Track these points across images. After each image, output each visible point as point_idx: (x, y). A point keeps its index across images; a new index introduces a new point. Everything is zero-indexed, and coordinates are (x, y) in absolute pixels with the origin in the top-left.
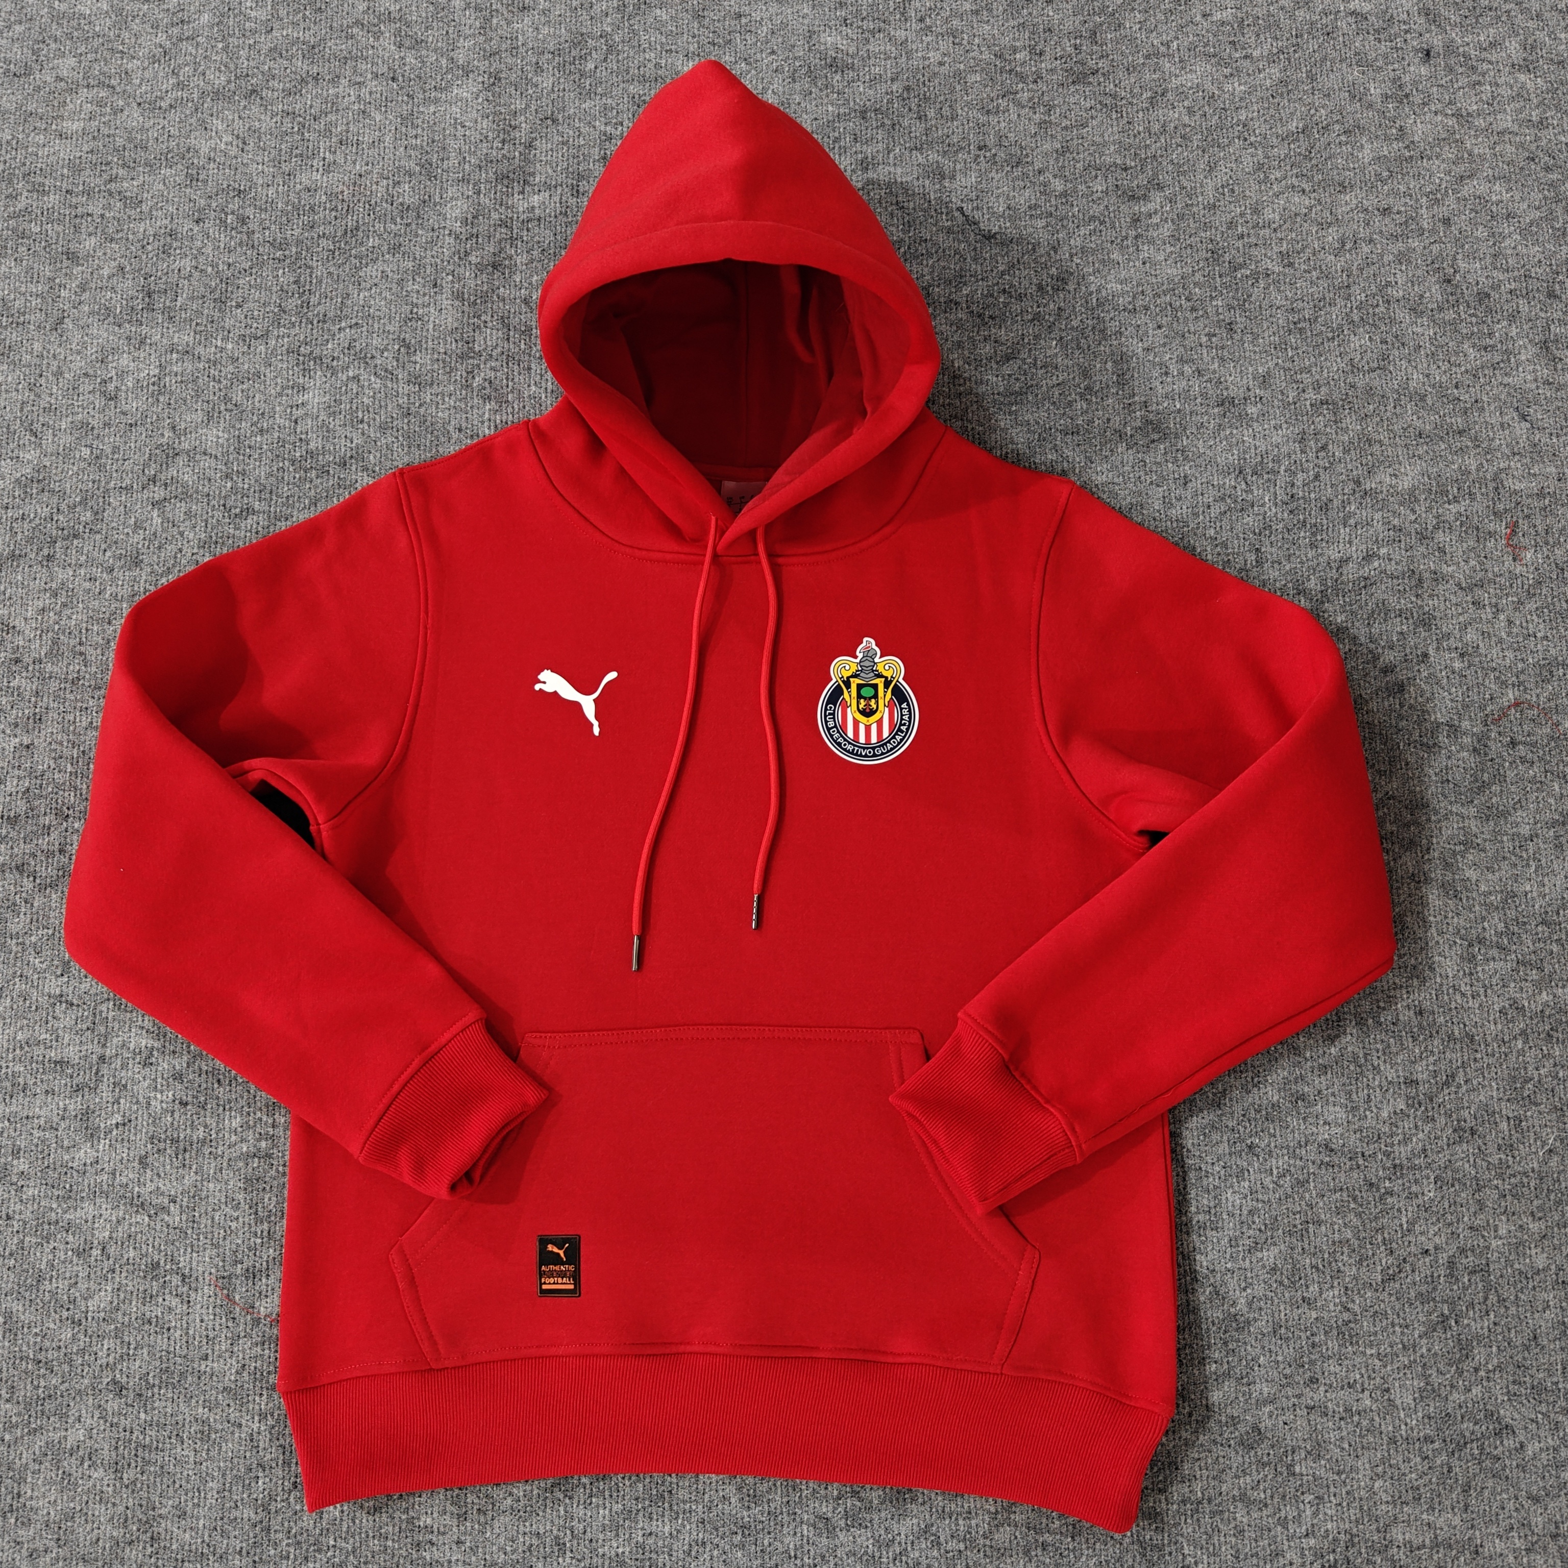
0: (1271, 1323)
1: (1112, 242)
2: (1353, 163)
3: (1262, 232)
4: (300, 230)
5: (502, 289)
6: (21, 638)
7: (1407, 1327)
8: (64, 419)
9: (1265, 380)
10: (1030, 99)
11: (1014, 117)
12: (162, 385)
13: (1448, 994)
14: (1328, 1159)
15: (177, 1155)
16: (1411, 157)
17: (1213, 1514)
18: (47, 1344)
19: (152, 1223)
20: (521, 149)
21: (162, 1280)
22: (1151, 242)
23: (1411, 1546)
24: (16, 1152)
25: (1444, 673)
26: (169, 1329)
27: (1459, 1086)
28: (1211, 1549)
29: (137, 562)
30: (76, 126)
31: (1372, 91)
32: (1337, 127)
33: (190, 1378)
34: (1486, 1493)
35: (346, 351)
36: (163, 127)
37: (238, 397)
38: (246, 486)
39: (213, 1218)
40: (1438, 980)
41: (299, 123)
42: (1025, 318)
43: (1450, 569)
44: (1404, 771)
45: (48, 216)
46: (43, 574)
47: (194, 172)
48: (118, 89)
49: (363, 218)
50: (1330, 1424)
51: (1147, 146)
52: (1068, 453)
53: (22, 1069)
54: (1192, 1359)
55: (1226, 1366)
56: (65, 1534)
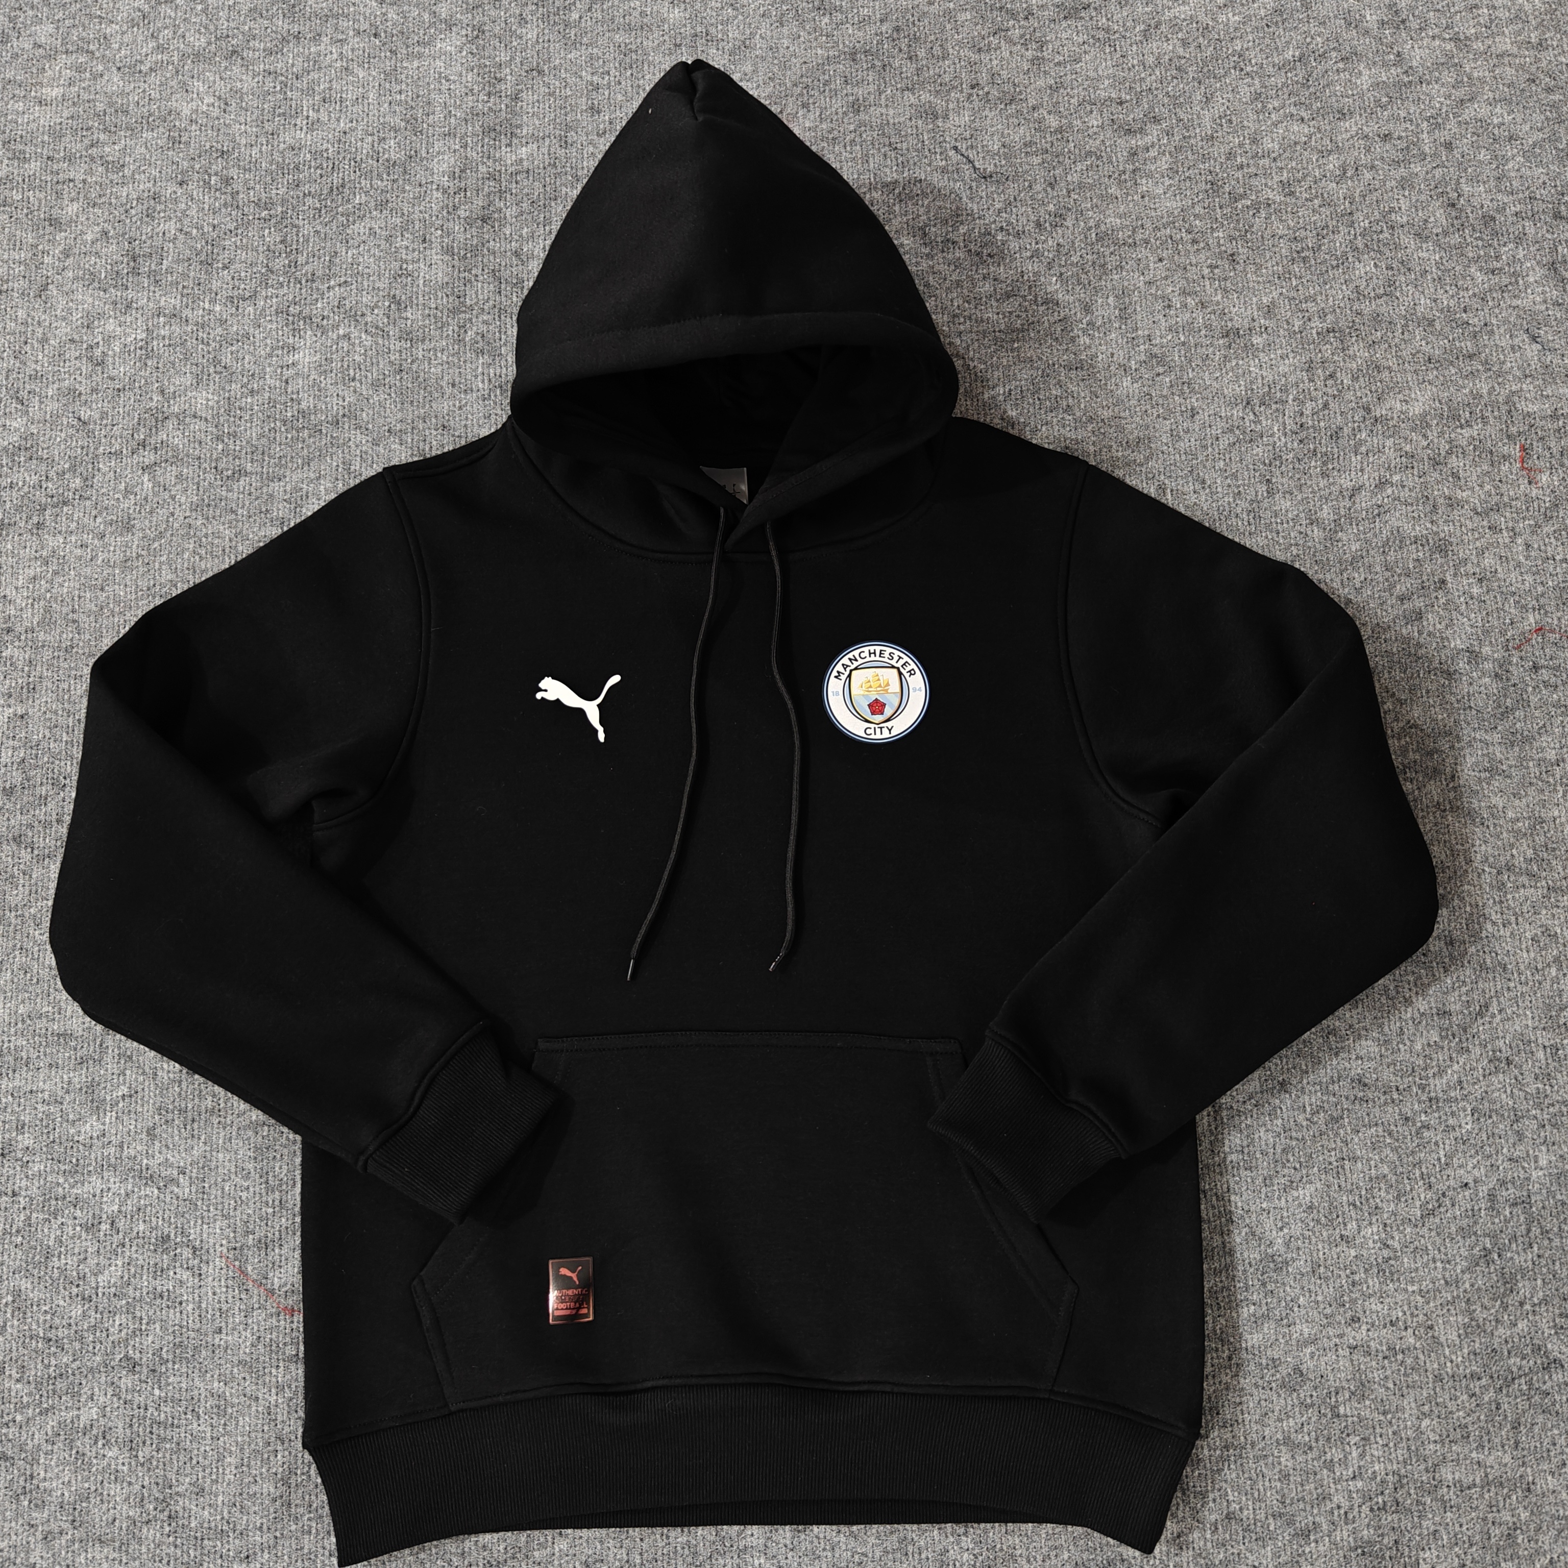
0: (1309, 1263)
1: (1110, 176)
2: (1352, 89)
3: (1261, 162)
4: (285, 189)
5: (492, 243)
6: (12, 607)
7: (1449, 1262)
8: (51, 386)
9: (1269, 310)
10: (1022, 36)
11: (1006, 54)
12: (150, 349)
13: (1479, 923)
14: (1361, 1094)
15: (185, 1125)
16: (1410, 82)
17: (1257, 1459)
18: (57, 1321)
19: (162, 1196)
20: (507, 101)
21: (172, 1253)
22: (1149, 176)
23: (1461, 1486)
24: (21, 1128)
25: (1462, 599)
26: (181, 1303)
27: (1493, 1016)
28: (1256, 1495)
29: (128, 527)
30: (56, 92)
31: (1368, 18)
32: (1334, 54)
33: (204, 1352)
34: (1536, 1429)
35: (336, 309)
36: (144, 91)
37: (227, 359)
38: (238, 448)
39: (223, 1189)
40: (1468, 909)
41: (281, 83)
42: (1024, 255)
43: (1464, 494)
44: (1425, 699)
45: (30, 183)
46: (34, 542)
47: (177, 134)
48: (97, 54)
49: (349, 175)
50: (1374, 1363)
51: (1142, 80)
52: (1072, 388)
53: (24, 1043)
54: (1230, 1301)
55: (1264, 1308)
56: (80, 1516)
